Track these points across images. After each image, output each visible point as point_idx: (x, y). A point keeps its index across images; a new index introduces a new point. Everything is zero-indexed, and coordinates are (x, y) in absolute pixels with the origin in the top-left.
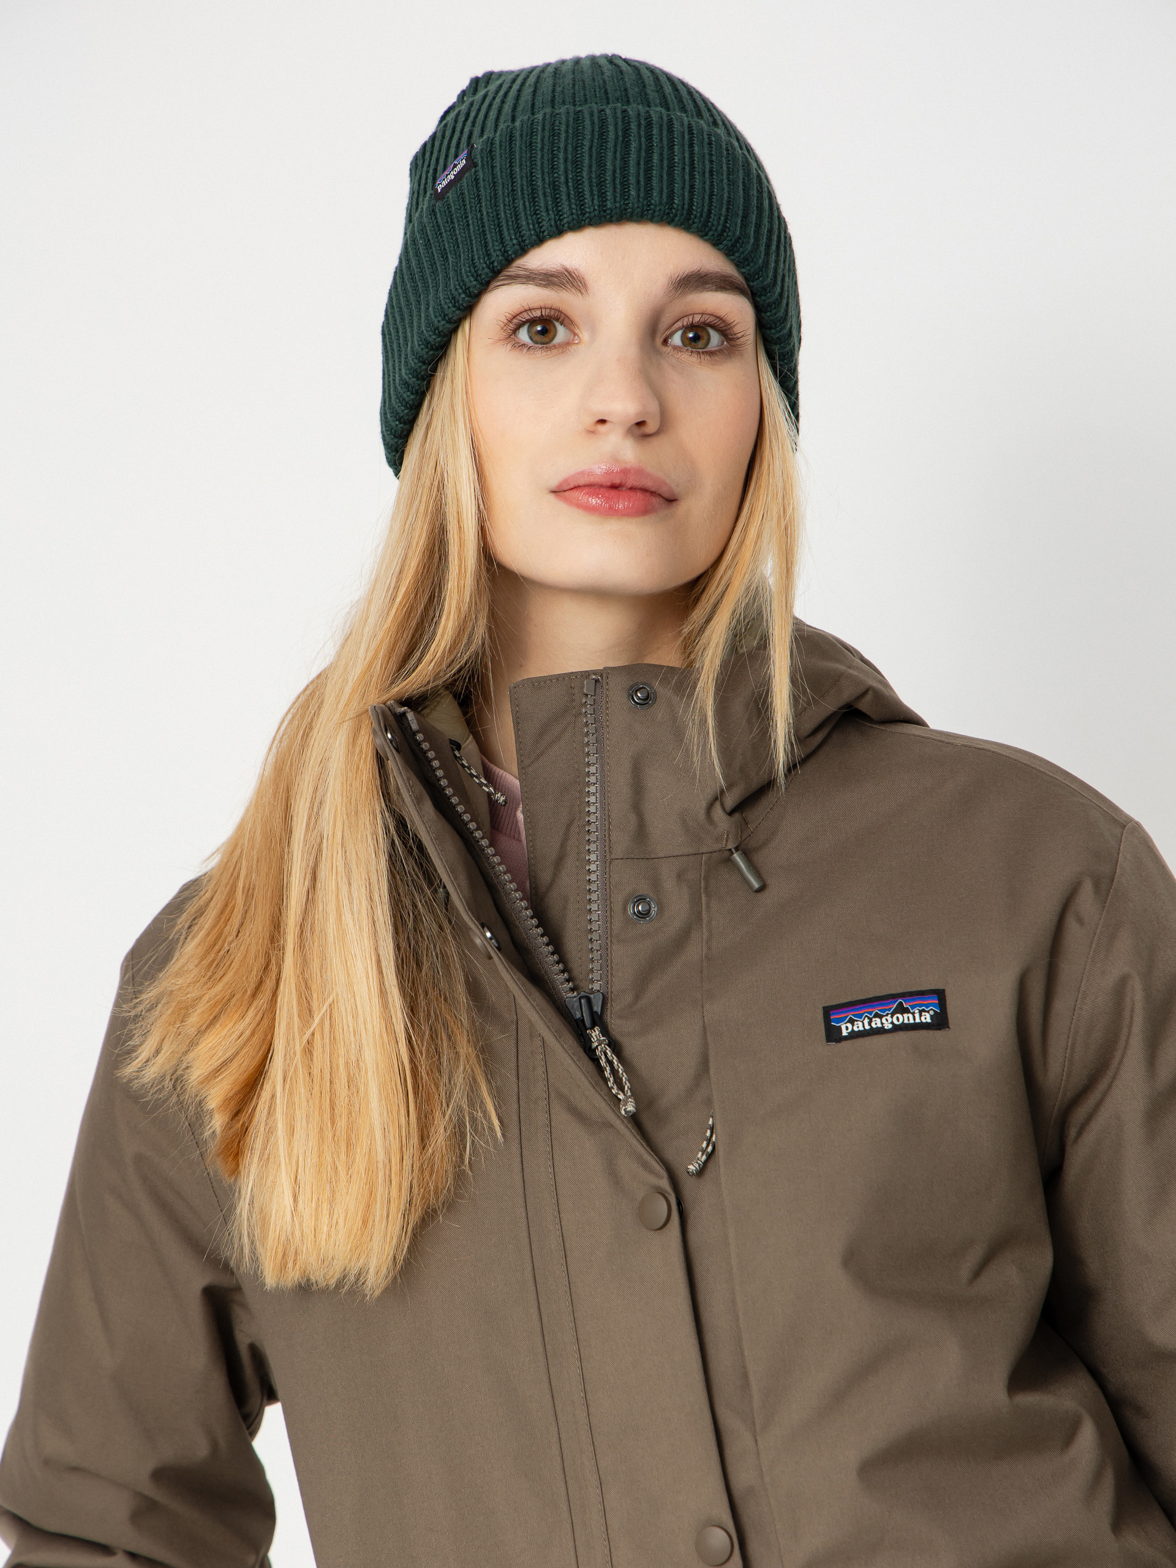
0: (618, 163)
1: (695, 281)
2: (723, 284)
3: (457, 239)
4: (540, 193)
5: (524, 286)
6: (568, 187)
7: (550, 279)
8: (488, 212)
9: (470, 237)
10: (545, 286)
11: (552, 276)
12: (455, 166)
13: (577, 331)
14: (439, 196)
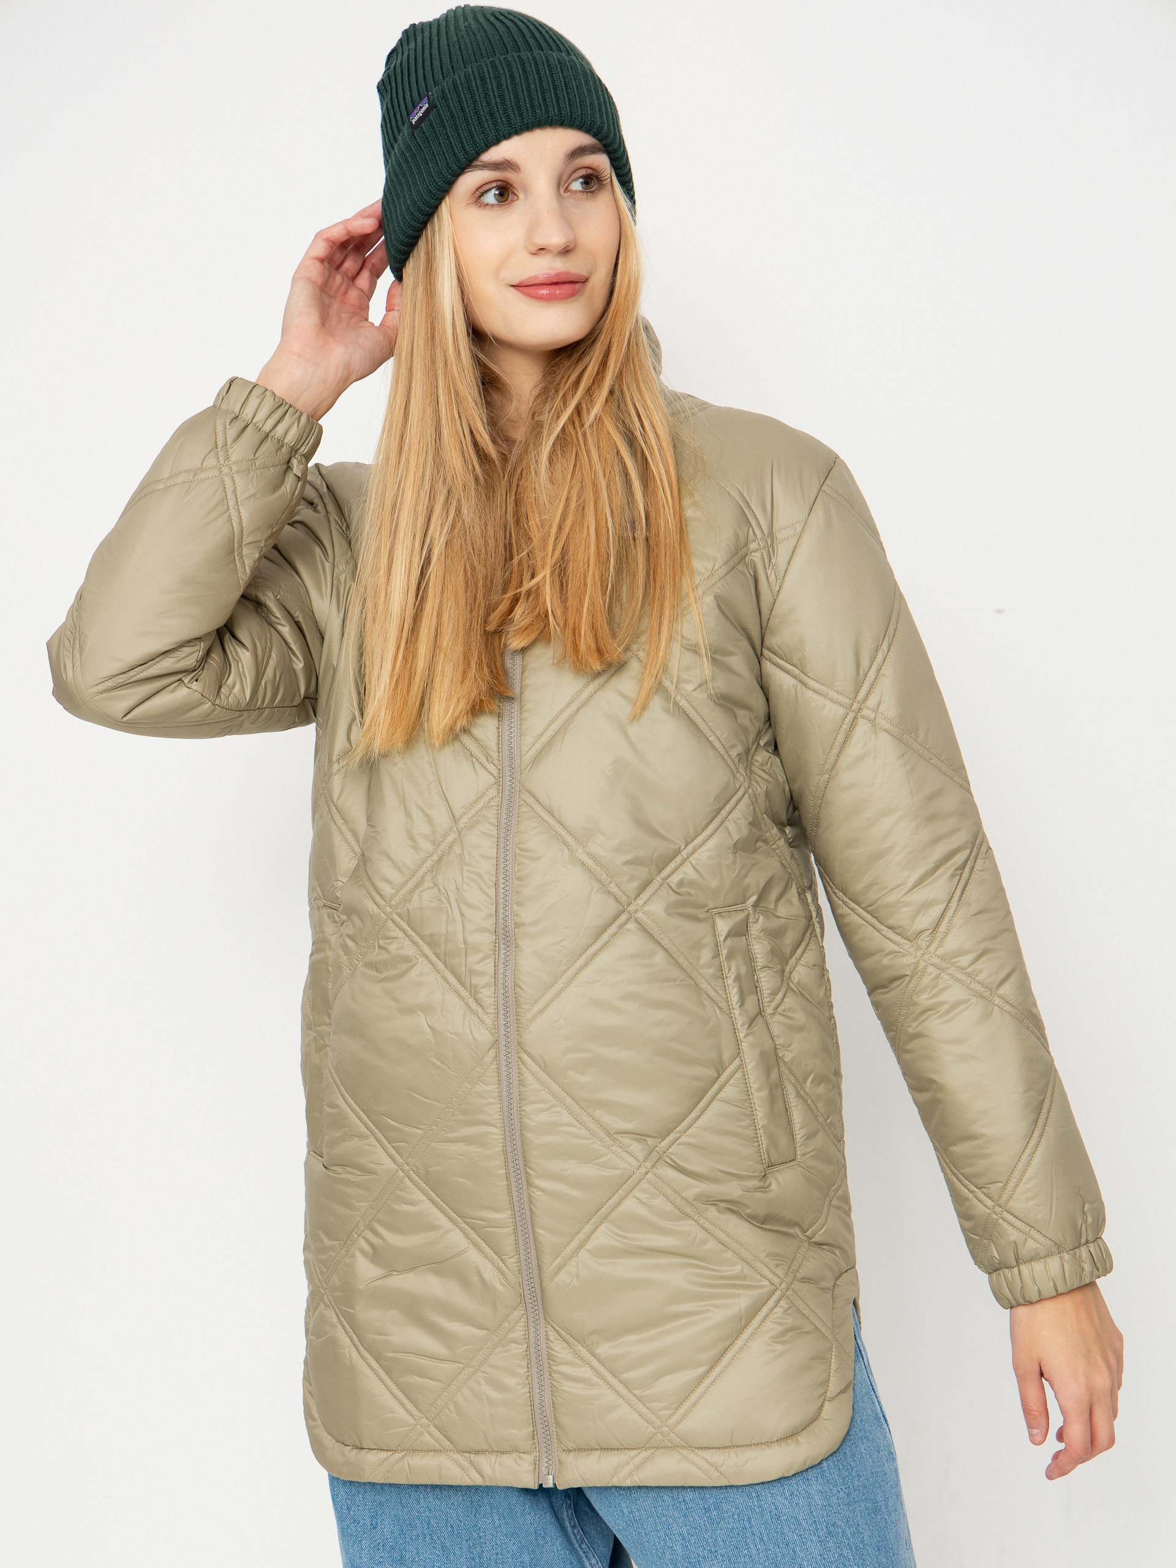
0: (525, 93)
1: (579, 152)
2: (593, 150)
3: (433, 152)
4: (484, 119)
5: (482, 171)
6: (500, 114)
7: (497, 166)
8: (452, 135)
9: (442, 151)
10: (495, 170)
11: (499, 164)
12: (421, 108)
13: (516, 192)
14: (414, 127)
